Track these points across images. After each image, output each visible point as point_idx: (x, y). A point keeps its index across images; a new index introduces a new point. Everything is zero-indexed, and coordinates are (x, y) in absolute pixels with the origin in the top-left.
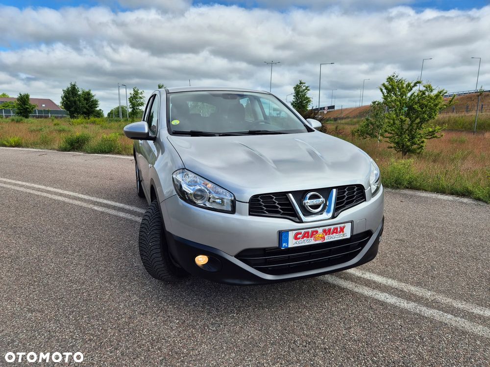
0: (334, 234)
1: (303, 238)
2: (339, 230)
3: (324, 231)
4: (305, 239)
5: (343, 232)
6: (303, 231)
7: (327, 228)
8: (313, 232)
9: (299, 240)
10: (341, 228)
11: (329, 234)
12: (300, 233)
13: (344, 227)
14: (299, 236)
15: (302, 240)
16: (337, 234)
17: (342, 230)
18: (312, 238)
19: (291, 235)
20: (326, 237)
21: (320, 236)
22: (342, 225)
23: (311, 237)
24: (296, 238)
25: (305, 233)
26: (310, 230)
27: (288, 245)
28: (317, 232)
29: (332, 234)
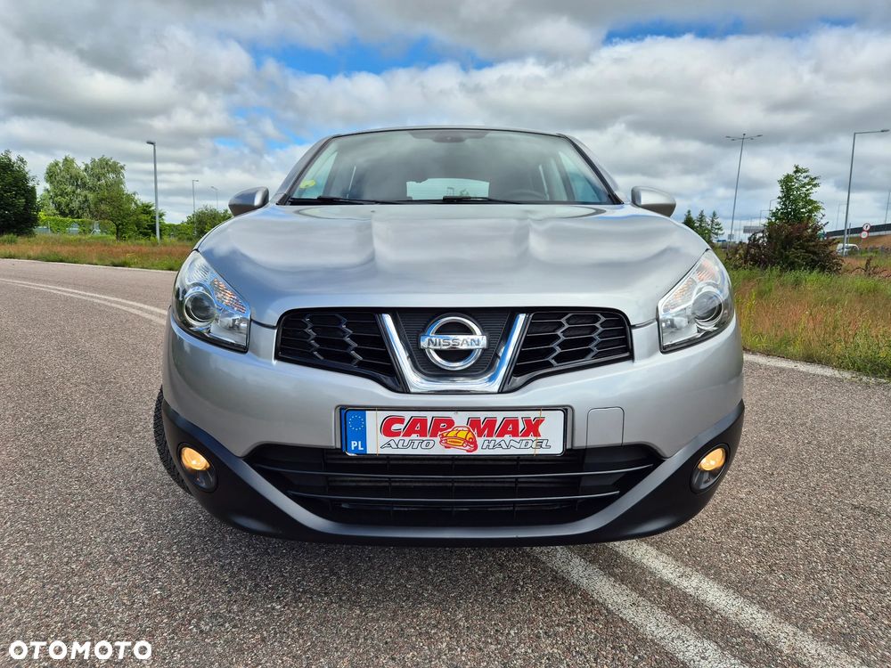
0: (507, 438)
1: (408, 434)
2: (521, 426)
3: (474, 423)
4: (414, 436)
5: (537, 434)
6: (407, 416)
7: (482, 416)
8: (437, 422)
9: (396, 439)
10: (528, 422)
11: (490, 435)
12: (401, 421)
13: (539, 421)
14: (395, 427)
15: (407, 439)
16: (518, 439)
17: (533, 428)
18: (437, 439)
19: (373, 421)
20: (480, 441)
21: (462, 435)
22: (533, 415)
23: (434, 434)
24: (387, 429)
25: (414, 421)
26: (429, 416)
27: (364, 445)
28: (450, 423)
29: (501, 434)
